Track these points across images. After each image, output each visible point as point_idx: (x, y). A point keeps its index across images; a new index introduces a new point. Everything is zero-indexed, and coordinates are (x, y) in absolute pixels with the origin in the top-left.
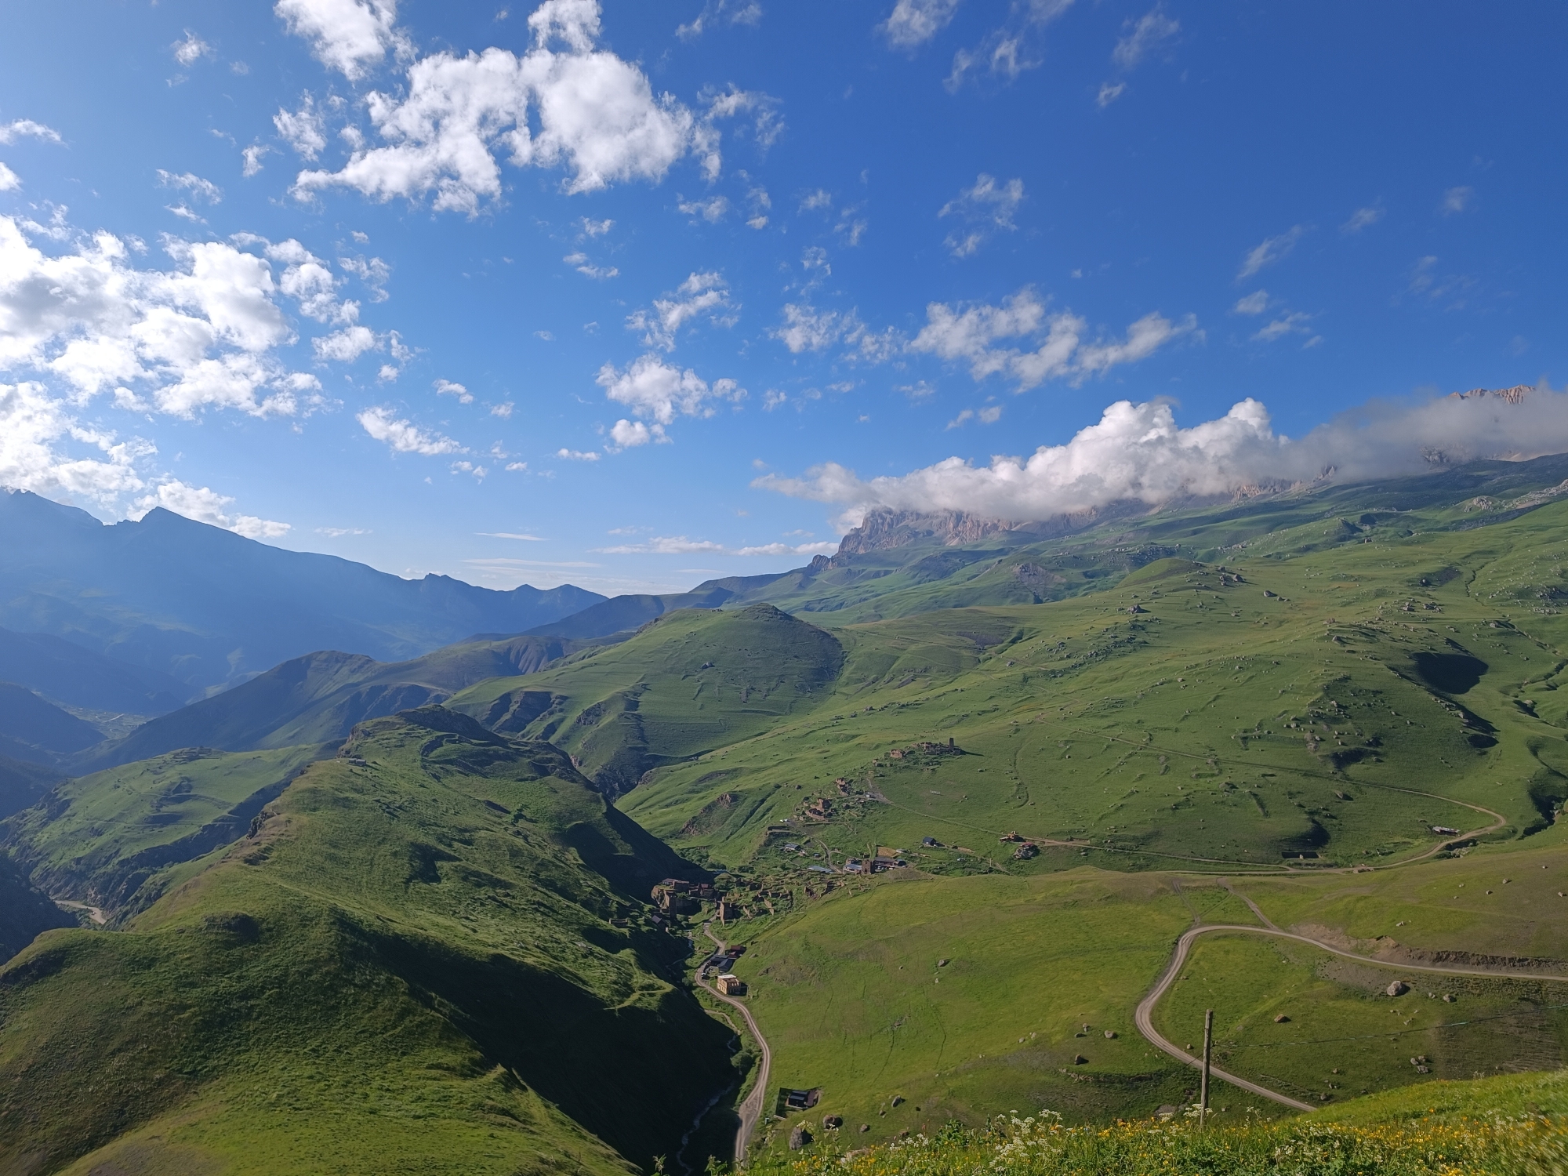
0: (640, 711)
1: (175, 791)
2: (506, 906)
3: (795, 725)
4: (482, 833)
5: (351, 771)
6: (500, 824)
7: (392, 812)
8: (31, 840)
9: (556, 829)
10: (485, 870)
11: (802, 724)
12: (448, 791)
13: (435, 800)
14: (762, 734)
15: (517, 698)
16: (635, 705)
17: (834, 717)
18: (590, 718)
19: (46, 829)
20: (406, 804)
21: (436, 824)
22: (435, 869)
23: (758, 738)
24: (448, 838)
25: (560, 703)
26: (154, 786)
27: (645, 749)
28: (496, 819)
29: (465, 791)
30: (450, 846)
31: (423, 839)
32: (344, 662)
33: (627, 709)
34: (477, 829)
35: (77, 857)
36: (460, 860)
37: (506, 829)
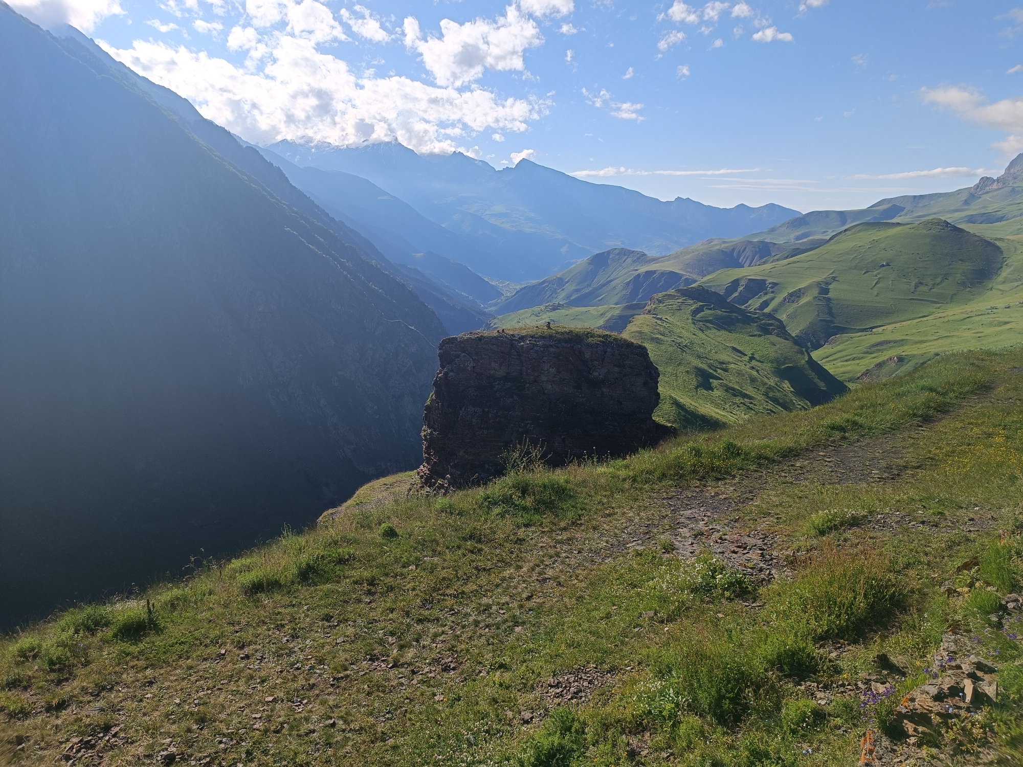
0: (830, 295)
2: (752, 409)
3: (954, 311)
4: (733, 366)
5: (656, 322)
6: (741, 361)
7: (682, 348)
9: (775, 368)
10: (737, 387)
11: (961, 311)
12: (709, 339)
13: (703, 343)
14: (925, 316)
15: (743, 283)
16: (826, 291)
17: (989, 307)
18: (792, 298)
20: (689, 344)
21: (706, 358)
22: (710, 383)
23: (921, 319)
24: (714, 366)
25: (772, 288)
27: (832, 322)
28: (739, 358)
29: (719, 339)
30: (716, 371)
31: (700, 365)
32: (629, 255)
33: (820, 293)
34: (729, 363)
36: (723, 380)
37: (745, 365)
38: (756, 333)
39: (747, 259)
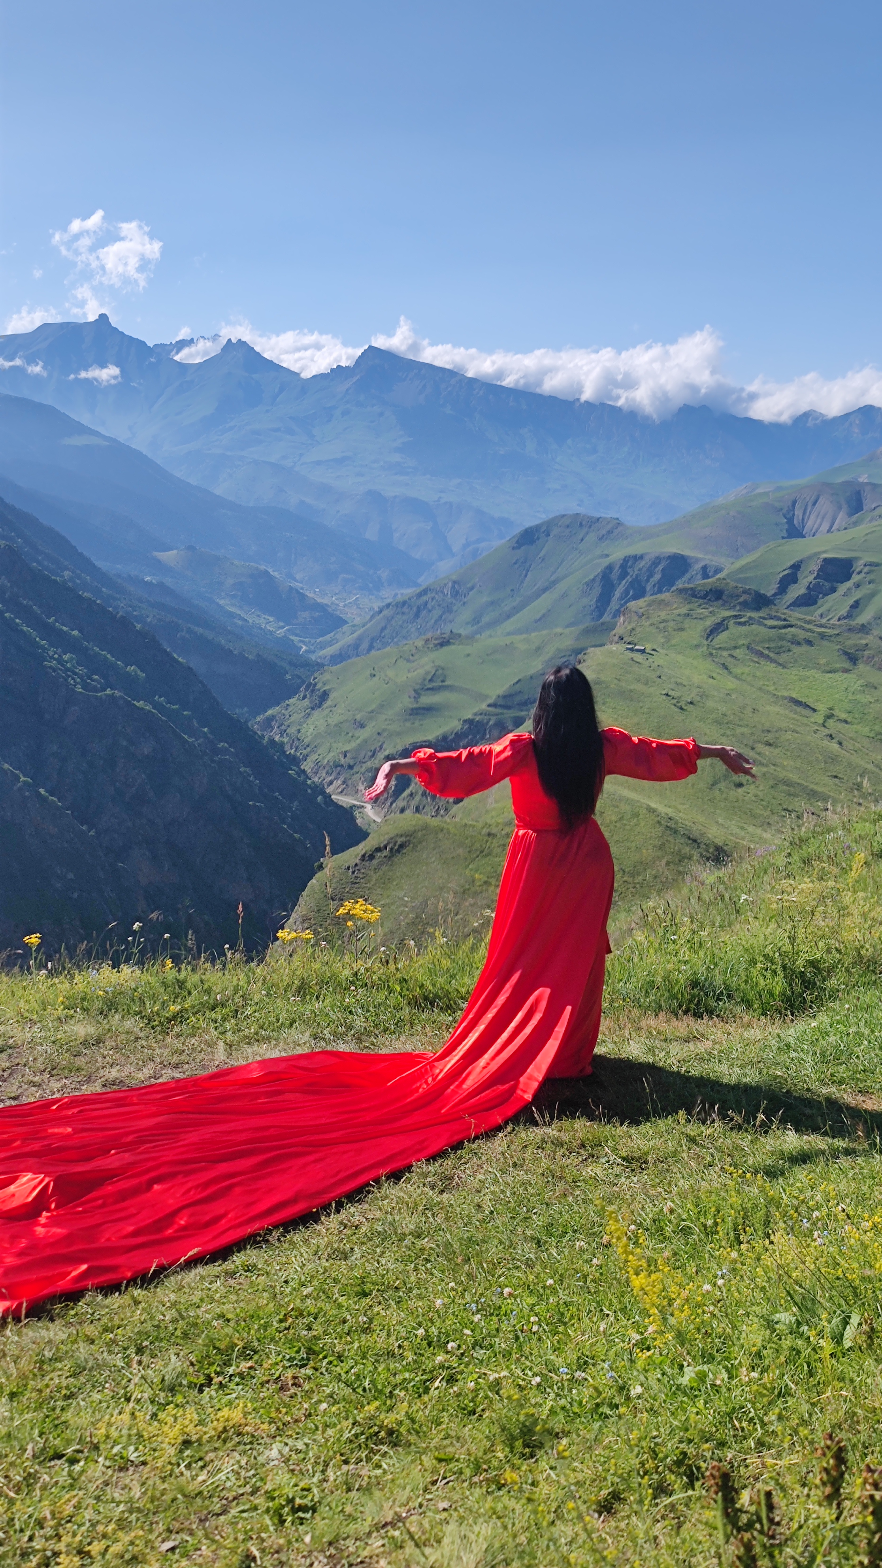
1: (431, 681)
6: (807, 725)
7: (683, 707)
8: (299, 731)
12: (741, 684)
13: (728, 695)
15: (812, 567)
19: (309, 721)
20: (697, 698)
21: (734, 723)
24: (748, 739)
25: (868, 572)
26: (409, 675)
28: (802, 719)
29: (762, 683)
30: (753, 749)
32: (590, 527)
34: (783, 730)
35: (344, 750)
36: (766, 766)
37: (816, 732)
38: (838, 665)
39: (823, 518)
